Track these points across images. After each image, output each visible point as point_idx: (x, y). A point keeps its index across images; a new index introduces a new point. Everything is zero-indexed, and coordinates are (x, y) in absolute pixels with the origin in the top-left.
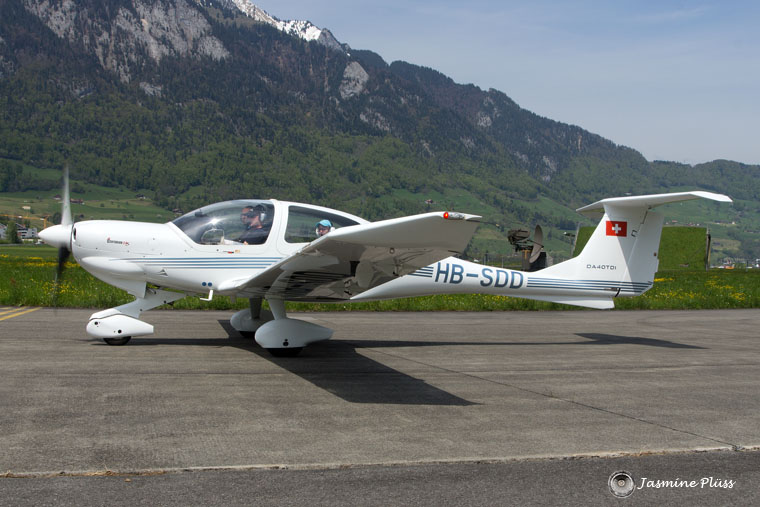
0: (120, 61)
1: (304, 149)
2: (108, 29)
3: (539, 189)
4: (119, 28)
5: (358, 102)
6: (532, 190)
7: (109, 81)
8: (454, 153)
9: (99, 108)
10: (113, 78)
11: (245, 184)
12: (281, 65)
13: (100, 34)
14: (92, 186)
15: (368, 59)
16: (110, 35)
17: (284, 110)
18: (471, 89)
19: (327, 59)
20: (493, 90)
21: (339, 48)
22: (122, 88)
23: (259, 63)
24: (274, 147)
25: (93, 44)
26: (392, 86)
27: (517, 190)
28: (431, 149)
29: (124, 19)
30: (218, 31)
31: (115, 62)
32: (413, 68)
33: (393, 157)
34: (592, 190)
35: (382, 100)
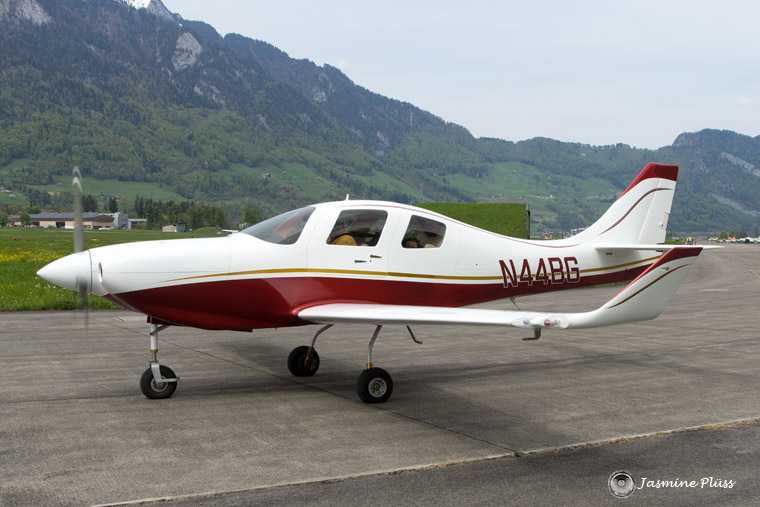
1: (137, 121)
3: (373, 163)
5: (191, 75)
6: (367, 164)
8: (290, 127)
11: (74, 157)
12: (109, 33)
15: (201, 31)
17: (113, 81)
18: (306, 64)
19: (158, 29)
20: (327, 66)
21: (170, 17)
23: (85, 30)
24: (104, 119)
26: (226, 59)
27: (353, 165)
28: (268, 123)
32: (248, 41)
33: (229, 131)
34: (424, 165)
35: (217, 73)
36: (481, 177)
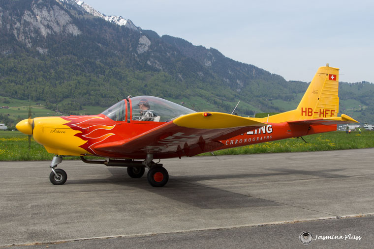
0: (26, 37)
1: (121, 79)
2: (20, 21)
3: (235, 95)
4: (25, 20)
5: (146, 56)
6: (232, 96)
7: (20, 47)
8: (193, 79)
9: (16, 61)
10: (23, 46)
11: (91, 97)
12: (108, 38)
13: (15, 24)
14: (14, 100)
15: (151, 35)
16: (21, 24)
17: (110, 60)
18: (201, 48)
19: (130, 35)
20: (211, 48)
21: (136, 29)
22: (27, 50)
23: (97, 37)
24: (105, 78)
25: (12, 29)
26: (163, 47)
27: (225, 96)
28: (183, 77)
29: (28, 16)
30: (75, 22)
31: (23, 38)
32: (173, 38)
33: (164, 82)
34: (261, 96)
35: (158, 54)
36: (290, 101)
